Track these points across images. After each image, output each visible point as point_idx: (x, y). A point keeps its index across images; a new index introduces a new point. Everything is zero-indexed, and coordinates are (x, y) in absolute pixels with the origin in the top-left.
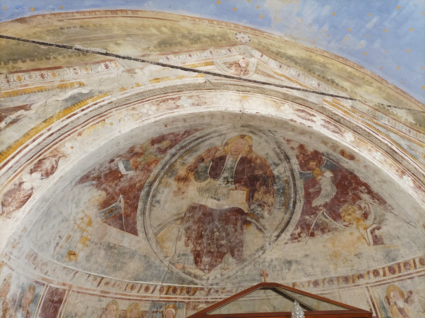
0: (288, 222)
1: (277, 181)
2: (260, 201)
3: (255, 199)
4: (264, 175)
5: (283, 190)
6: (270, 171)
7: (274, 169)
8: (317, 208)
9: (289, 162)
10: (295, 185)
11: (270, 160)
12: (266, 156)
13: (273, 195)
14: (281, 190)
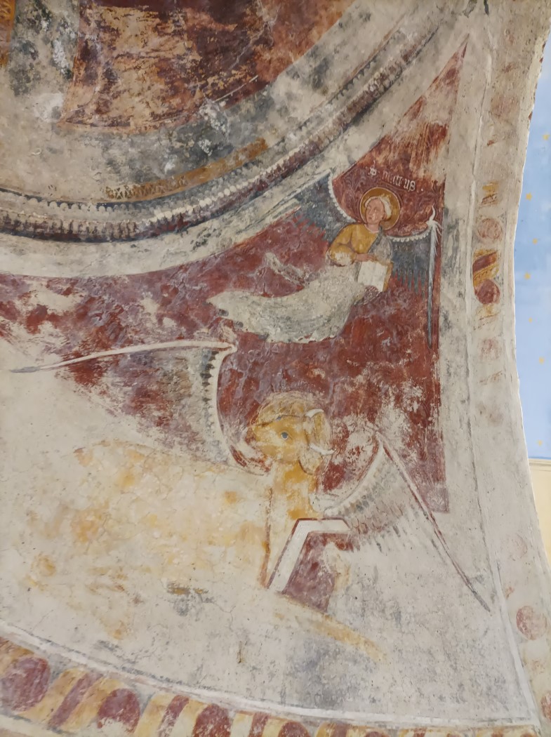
0: (67, 236)
1: (247, 106)
2: (112, 48)
3: (109, 17)
4: (253, 37)
5: (214, 148)
6: (280, 60)
7: (296, 75)
8: (213, 319)
9: (346, 127)
10: (259, 189)
11: (337, 40)
12: (355, 15)
13: (169, 115)
14: (207, 142)
